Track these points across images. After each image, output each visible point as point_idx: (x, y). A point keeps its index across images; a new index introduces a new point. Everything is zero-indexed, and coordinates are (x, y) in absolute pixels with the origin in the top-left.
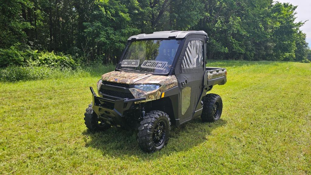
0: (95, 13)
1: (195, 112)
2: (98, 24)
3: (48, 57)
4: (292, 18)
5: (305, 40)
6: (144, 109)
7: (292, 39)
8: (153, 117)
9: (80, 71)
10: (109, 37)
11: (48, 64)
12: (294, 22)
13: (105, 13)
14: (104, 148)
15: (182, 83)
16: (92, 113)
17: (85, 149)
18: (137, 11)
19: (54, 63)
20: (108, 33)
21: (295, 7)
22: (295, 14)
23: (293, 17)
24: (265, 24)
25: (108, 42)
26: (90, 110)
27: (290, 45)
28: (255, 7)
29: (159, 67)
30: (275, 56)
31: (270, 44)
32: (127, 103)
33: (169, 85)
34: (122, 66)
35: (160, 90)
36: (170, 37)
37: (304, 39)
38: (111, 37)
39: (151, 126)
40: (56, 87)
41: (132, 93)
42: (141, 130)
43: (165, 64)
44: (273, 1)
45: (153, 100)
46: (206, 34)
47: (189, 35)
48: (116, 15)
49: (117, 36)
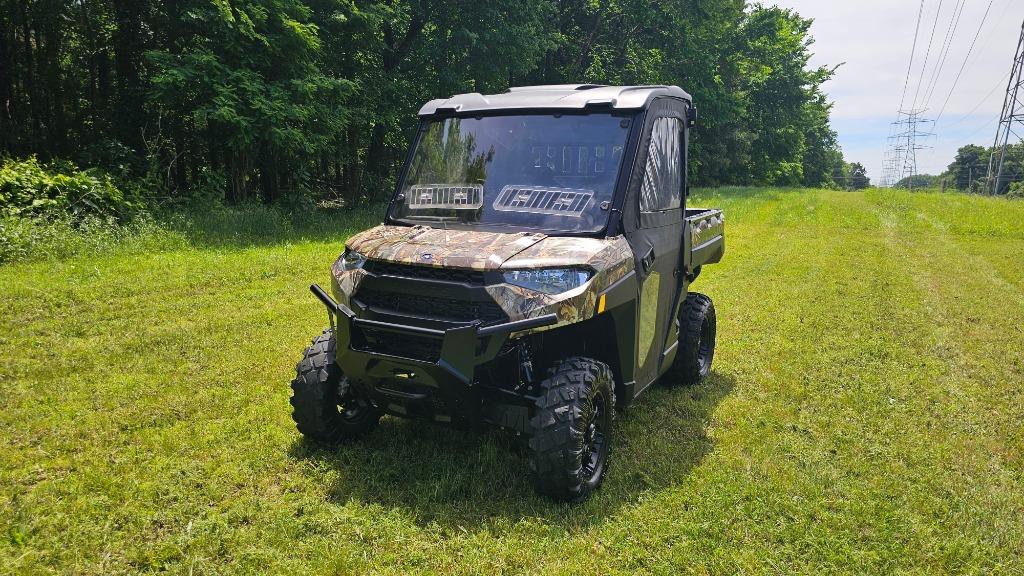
0: (194, 16)
1: (665, 354)
2: (205, 58)
3: (18, 180)
4: (800, 55)
5: (828, 124)
6: (526, 356)
7: (801, 119)
8: (579, 382)
9: (147, 228)
10: (247, 103)
11: (17, 205)
12: (805, 69)
13: (232, 18)
14: (409, 502)
15: (643, 260)
16: (324, 379)
17: (339, 513)
18: (342, 16)
19: (41, 202)
20: (242, 92)
21: (808, 24)
22: (809, 42)
23: (805, 53)
24: (729, 71)
25: (244, 123)
26: (316, 368)
27: (795, 139)
28: (707, 17)
29: (564, 207)
30: (753, 173)
31: (742, 135)
32: (490, 337)
33: (615, 268)
34: (411, 207)
35: (592, 288)
36: (589, 106)
37: (826, 121)
38: (257, 104)
39: (580, 413)
40: (78, 289)
41: (500, 302)
42: (543, 426)
43: (587, 197)
44: (746, 3)
45: (574, 322)
46: (689, 97)
47: (655, 100)
48: (272, 26)
49: (277, 104)
